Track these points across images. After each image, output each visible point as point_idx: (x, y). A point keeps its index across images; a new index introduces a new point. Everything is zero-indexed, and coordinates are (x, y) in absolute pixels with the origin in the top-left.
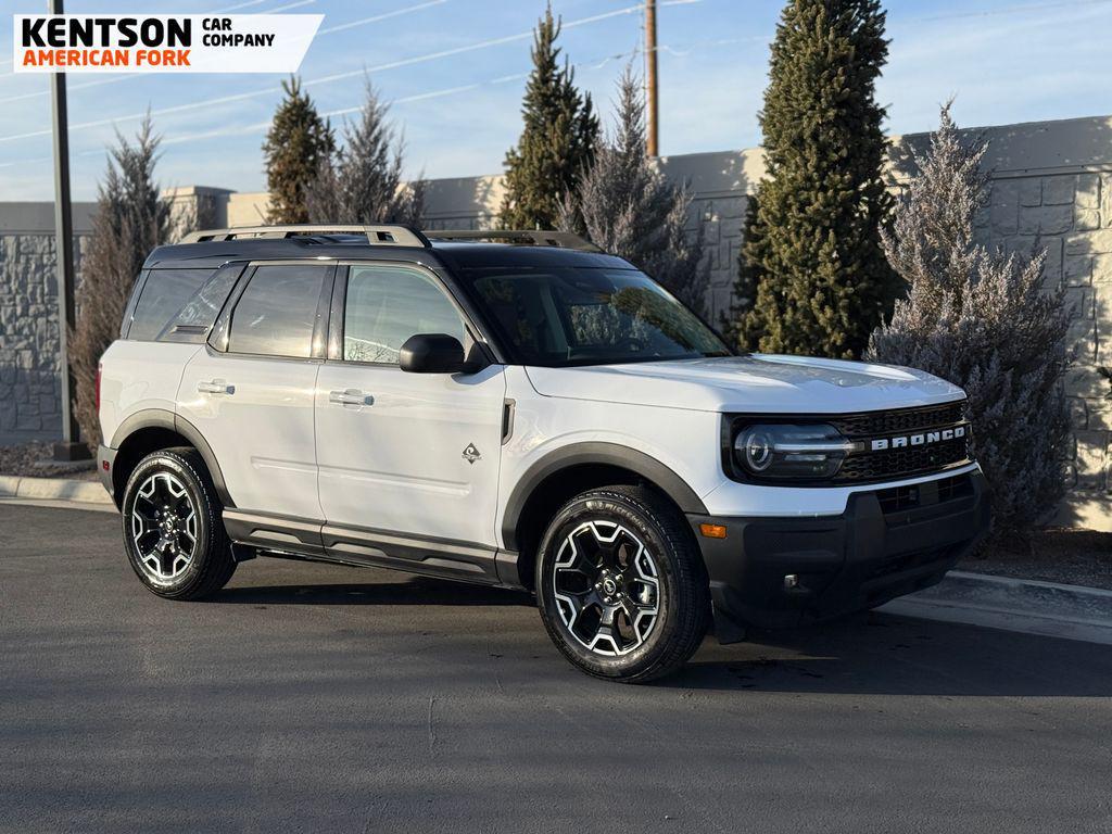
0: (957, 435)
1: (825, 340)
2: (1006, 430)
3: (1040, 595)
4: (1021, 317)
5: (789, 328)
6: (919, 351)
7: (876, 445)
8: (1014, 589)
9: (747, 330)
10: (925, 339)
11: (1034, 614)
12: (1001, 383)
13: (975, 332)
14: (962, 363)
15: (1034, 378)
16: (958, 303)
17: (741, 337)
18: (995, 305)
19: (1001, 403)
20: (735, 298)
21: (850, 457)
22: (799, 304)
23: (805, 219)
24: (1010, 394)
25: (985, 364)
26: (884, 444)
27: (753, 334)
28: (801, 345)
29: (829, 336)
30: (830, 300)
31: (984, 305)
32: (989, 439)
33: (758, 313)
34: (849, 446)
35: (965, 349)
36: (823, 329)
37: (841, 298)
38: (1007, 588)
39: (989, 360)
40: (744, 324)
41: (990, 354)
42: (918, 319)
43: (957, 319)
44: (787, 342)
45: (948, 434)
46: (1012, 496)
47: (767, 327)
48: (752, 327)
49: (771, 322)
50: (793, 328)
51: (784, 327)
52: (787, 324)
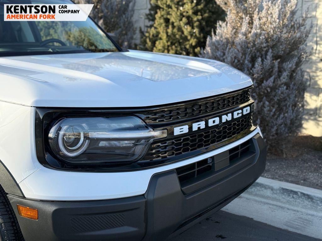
0: (245, 113)
1: (187, 43)
2: (273, 93)
3: (291, 195)
4: (285, 30)
6: (230, 49)
7: (177, 131)
8: (277, 190)
9: (151, 36)
10: (233, 43)
11: (287, 206)
12: (272, 67)
13: (260, 39)
14: (252, 56)
15: (290, 65)
16: (251, 23)
17: (148, 40)
18: (271, 23)
19: (272, 79)
20: (147, 21)
21: (155, 142)
22: (175, 24)
24: (276, 74)
25: (264, 56)
26: (185, 129)
27: (154, 39)
28: (176, 45)
29: (189, 40)
30: (190, 22)
31: (265, 24)
32: (265, 98)
33: (156, 28)
34: (156, 133)
35: (254, 48)
36: (186, 37)
37: (195, 22)
38: (272, 189)
39: (266, 54)
40: (150, 34)
41: (267, 52)
42: (230, 32)
43: (250, 32)
44: (169, 43)
45: (238, 114)
46: (275, 128)
47: (160, 36)
48: (153, 36)
49: (162, 33)
50: (172, 36)
51: (168, 36)
52: (169, 34)
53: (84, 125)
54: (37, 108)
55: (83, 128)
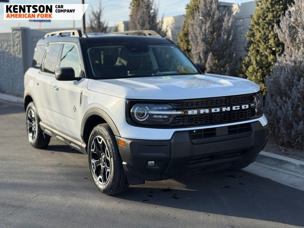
0: (243, 108)
5: (259, 62)
9: (246, 63)
17: (243, 66)
23: (266, 23)
27: (249, 65)
33: (249, 57)
36: (270, 63)
44: (258, 68)
45: (236, 108)
47: (252, 62)
48: (248, 62)
49: (252, 60)
50: (260, 62)
51: (256, 62)
52: (257, 61)
53: (147, 107)
54: (127, 99)
55: (146, 109)
